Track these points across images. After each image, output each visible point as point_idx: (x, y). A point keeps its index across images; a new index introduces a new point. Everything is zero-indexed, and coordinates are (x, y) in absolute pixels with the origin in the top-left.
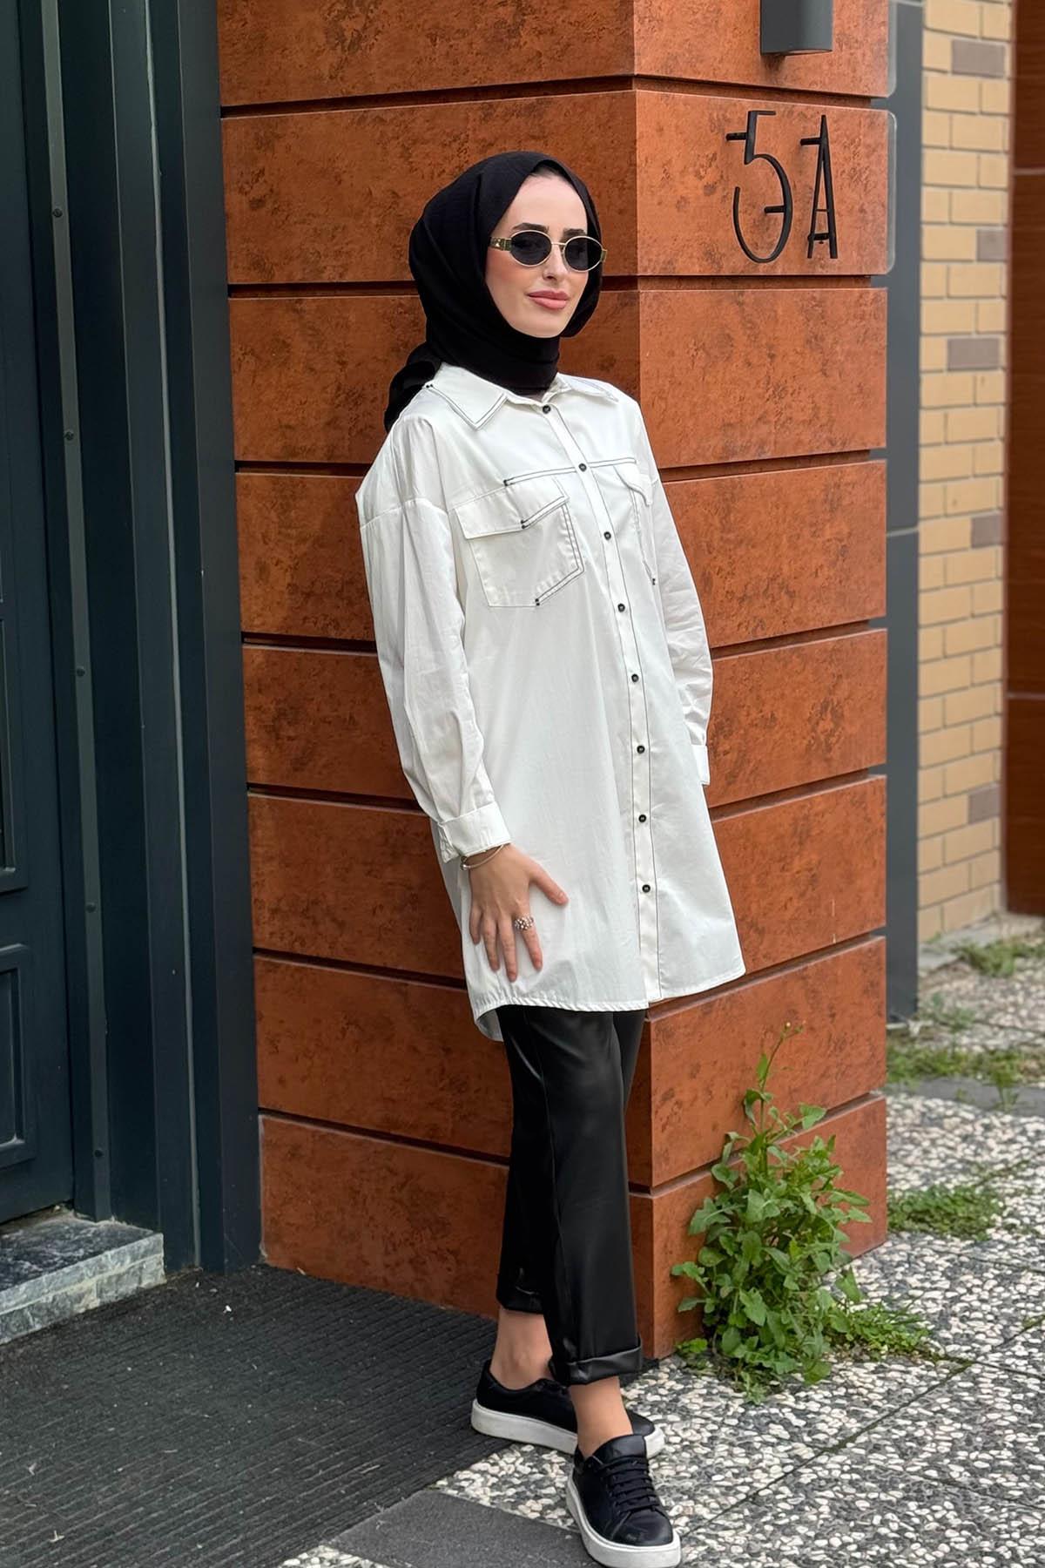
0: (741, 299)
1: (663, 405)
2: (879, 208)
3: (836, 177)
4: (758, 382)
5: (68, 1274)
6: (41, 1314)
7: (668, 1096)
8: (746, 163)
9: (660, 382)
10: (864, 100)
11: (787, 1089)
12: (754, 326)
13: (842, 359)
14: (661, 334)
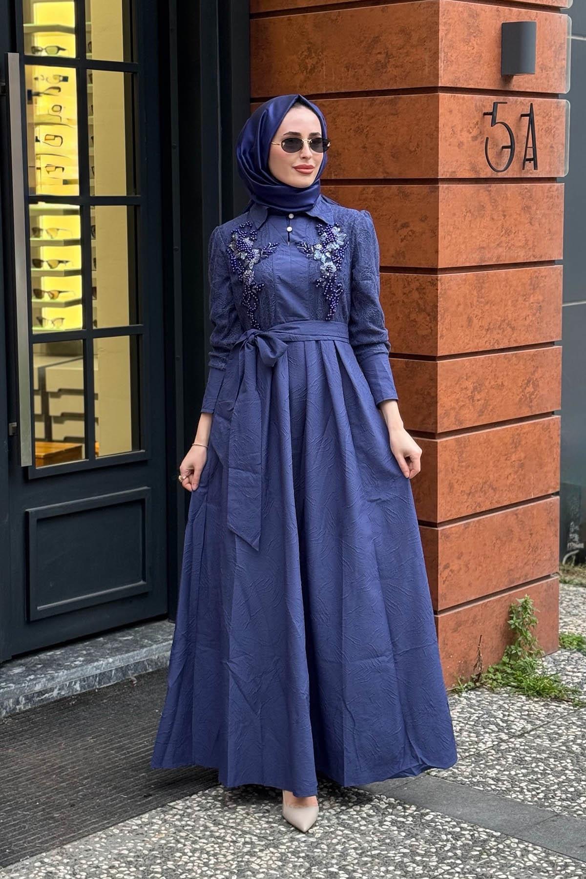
0: (490, 189)
1: (450, 239)
2: (560, 146)
3: (538, 131)
4: (497, 228)
5: (165, 646)
6: (152, 664)
7: (446, 567)
8: (492, 126)
9: (448, 227)
10: (555, 96)
11: (507, 570)
12: (496, 201)
13: (540, 217)
14: (449, 205)
